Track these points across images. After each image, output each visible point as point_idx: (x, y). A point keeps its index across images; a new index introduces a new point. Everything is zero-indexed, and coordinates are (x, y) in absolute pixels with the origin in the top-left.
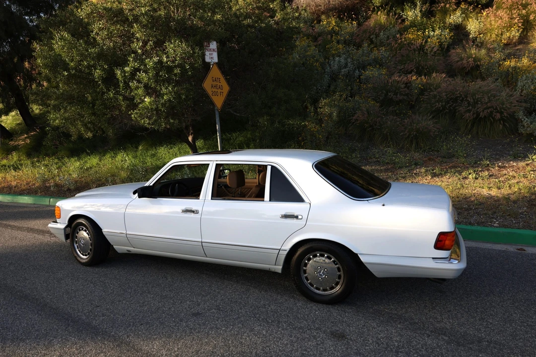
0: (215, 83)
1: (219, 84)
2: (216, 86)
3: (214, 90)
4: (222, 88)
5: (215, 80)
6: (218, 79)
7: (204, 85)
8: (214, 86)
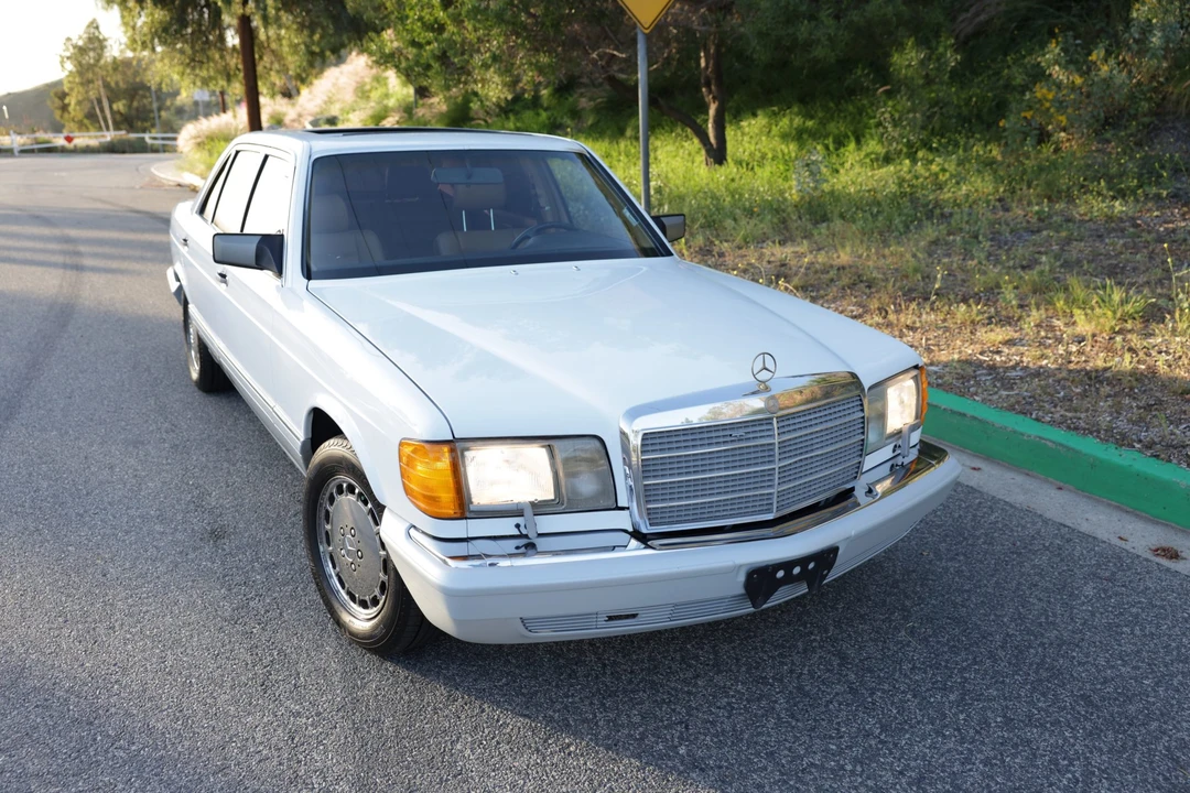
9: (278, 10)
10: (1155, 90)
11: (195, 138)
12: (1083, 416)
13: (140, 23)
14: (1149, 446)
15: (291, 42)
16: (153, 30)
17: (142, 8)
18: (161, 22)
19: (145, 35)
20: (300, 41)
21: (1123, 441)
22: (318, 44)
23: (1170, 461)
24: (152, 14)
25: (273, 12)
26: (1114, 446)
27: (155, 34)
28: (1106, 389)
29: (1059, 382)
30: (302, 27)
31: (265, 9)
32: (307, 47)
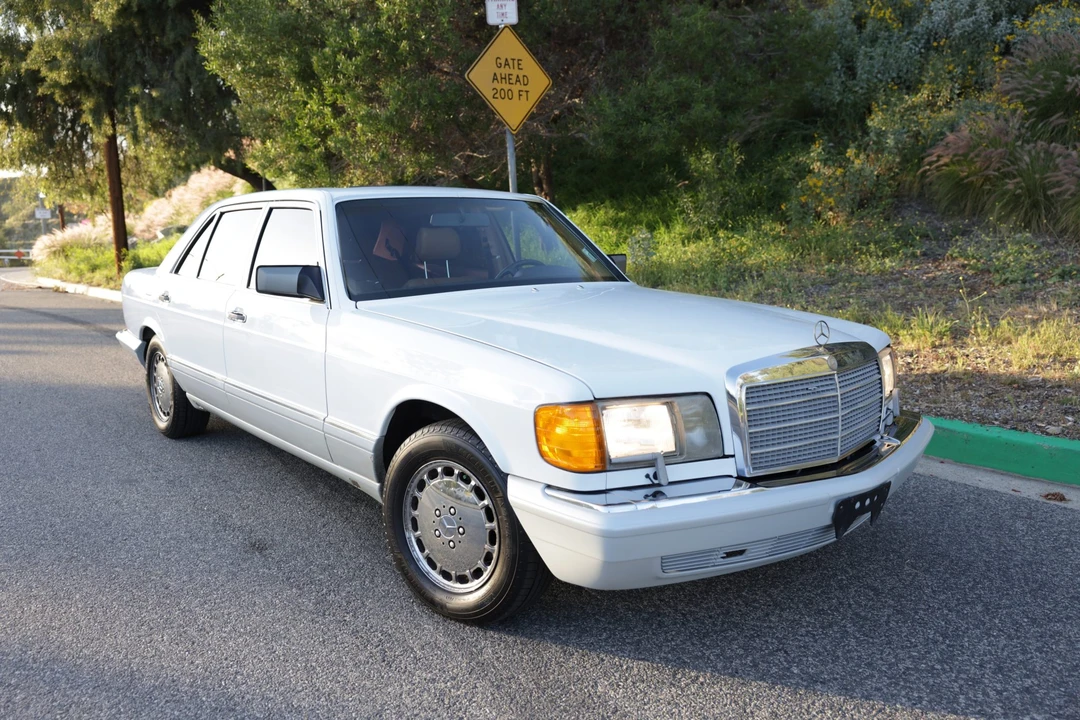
0: (505, 71)
1: (515, 72)
2: (507, 78)
3: (499, 86)
4: (523, 80)
5: (507, 63)
6: (513, 60)
7: (471, 76)
8: (499, 78)
9: (148, 130)
10: (892, 178)
12: (942, 405)
14: (1006, 422)
15: (159, 158)
16: (21, 150)
17: (11, 131)
18: (29, 143)
19: (13, 152)
20: (168, 156)
21: (983, 420)
22: (184, 158)
23: (1026, 431)
24: (21, 135)
25: (143, 131)
26: (979, 425)
27: (23, 154)
28: (950, 386)
29: (911, 382)
30: (169, 144)
31: (135, 128)
32: (174, 161)
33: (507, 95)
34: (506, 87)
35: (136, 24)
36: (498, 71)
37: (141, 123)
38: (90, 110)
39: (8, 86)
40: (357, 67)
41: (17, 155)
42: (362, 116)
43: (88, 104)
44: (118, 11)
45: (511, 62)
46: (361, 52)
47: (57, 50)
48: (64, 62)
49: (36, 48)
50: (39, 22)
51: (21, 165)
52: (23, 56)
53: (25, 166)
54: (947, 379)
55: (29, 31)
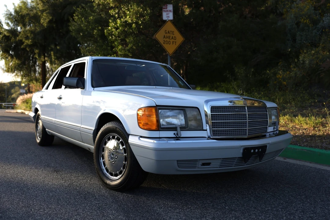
0: (169, 35)
1: (172, 35)
2: (169, 37)
3: (166, 40)
4: (175, 38)
5: (169, 32)
6: (171, 31)
7: (156, 36)
8: (166, 37)
11: (22, 100)
12: (313, 144)
13: (11, 64)
16: (15, 66)
17: (12, 60)
18: (18, 63)
19: (12, 67)
24: (15, 61)
25: (54, 60)
27: (15, 67)
28: (317, 139)
31: (51, 58)
33: (169, 43)
34: (168, 40)
35: (54, 25)
36: (166, 35)
37: (53, 57)
38: (37, 53)
39: (13, 46)
40: (118, 32)
41: (13, 68)
42: (120, 49)
43: (37, 51)
44: (49, 21)
45: (170, 32)
46: (120, 28)
47: (29, 33)
48: (30, 37)
49: (22, 33)
50: (24, 25)
51: (15, 71)
52: (18, 36)
53: (16, 72)
54: (316, 136)
55: (21, 28)
